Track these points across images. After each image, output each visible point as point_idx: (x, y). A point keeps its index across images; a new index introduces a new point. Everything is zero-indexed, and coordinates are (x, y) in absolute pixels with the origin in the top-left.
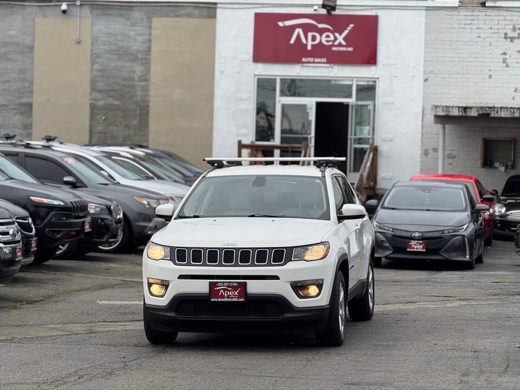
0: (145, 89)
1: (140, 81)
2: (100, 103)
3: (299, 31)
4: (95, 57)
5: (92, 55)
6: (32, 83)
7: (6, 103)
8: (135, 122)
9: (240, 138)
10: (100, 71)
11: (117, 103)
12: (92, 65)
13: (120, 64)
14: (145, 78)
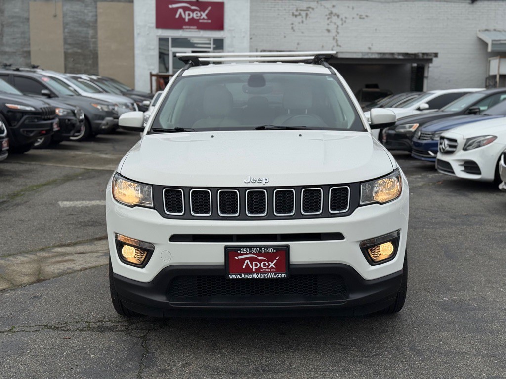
0: (95, 43)
1: (92, 38)
2: (70, 51)
3: (181, 11)
4: (65, 25)
5: (63, 23)
6: (29, 40)
7: (14, 51)
8: (90, 62)
9: (150, 71)
10: (68, 33)
11: (79, 51)
12: (64, 29)
13: (80, 29)
14: (95, 37)
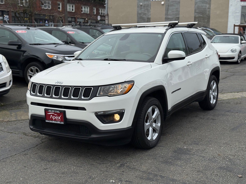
0: (209, 11)
1: (208, 9)
2: (197, 16)
4: (196, 3)
5: (195, 3)
6: (179, 12)
7: (172, 17)
8: (206, 21)
9: (234, 24)
10: (197, 7)
11: (201, 16)
12: (195, 5)
13: (203, 5)
14: (209, 8)
